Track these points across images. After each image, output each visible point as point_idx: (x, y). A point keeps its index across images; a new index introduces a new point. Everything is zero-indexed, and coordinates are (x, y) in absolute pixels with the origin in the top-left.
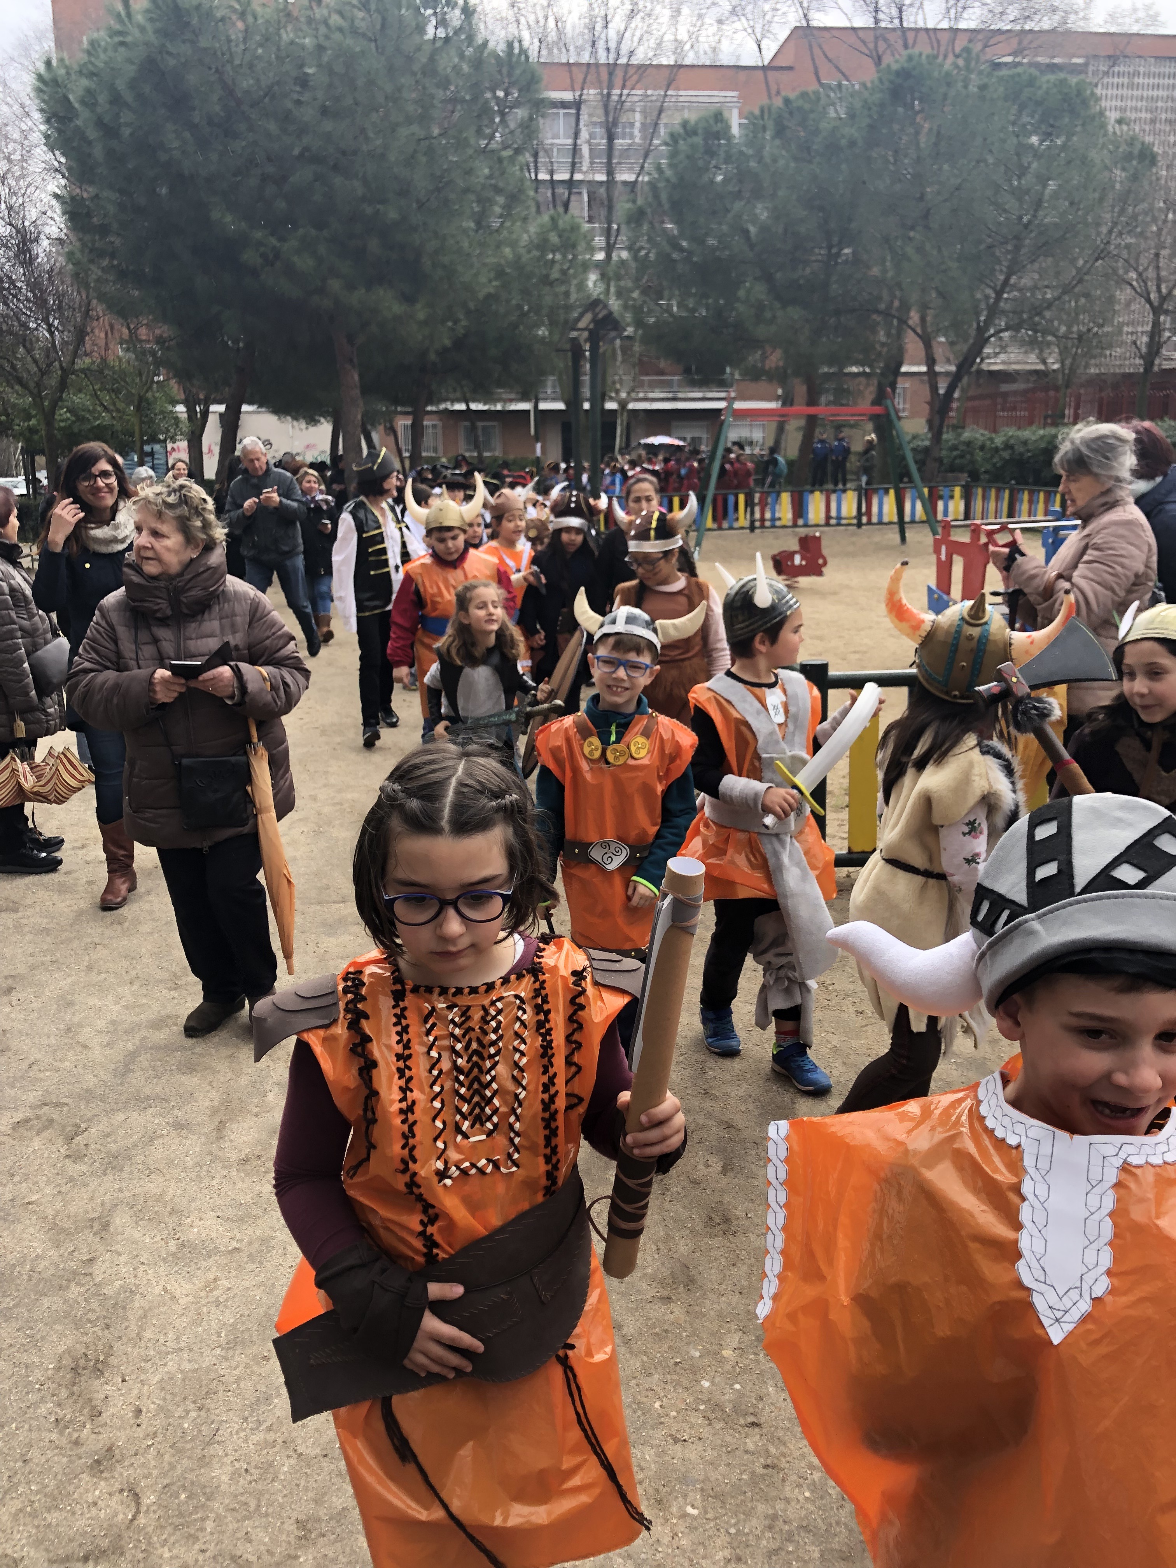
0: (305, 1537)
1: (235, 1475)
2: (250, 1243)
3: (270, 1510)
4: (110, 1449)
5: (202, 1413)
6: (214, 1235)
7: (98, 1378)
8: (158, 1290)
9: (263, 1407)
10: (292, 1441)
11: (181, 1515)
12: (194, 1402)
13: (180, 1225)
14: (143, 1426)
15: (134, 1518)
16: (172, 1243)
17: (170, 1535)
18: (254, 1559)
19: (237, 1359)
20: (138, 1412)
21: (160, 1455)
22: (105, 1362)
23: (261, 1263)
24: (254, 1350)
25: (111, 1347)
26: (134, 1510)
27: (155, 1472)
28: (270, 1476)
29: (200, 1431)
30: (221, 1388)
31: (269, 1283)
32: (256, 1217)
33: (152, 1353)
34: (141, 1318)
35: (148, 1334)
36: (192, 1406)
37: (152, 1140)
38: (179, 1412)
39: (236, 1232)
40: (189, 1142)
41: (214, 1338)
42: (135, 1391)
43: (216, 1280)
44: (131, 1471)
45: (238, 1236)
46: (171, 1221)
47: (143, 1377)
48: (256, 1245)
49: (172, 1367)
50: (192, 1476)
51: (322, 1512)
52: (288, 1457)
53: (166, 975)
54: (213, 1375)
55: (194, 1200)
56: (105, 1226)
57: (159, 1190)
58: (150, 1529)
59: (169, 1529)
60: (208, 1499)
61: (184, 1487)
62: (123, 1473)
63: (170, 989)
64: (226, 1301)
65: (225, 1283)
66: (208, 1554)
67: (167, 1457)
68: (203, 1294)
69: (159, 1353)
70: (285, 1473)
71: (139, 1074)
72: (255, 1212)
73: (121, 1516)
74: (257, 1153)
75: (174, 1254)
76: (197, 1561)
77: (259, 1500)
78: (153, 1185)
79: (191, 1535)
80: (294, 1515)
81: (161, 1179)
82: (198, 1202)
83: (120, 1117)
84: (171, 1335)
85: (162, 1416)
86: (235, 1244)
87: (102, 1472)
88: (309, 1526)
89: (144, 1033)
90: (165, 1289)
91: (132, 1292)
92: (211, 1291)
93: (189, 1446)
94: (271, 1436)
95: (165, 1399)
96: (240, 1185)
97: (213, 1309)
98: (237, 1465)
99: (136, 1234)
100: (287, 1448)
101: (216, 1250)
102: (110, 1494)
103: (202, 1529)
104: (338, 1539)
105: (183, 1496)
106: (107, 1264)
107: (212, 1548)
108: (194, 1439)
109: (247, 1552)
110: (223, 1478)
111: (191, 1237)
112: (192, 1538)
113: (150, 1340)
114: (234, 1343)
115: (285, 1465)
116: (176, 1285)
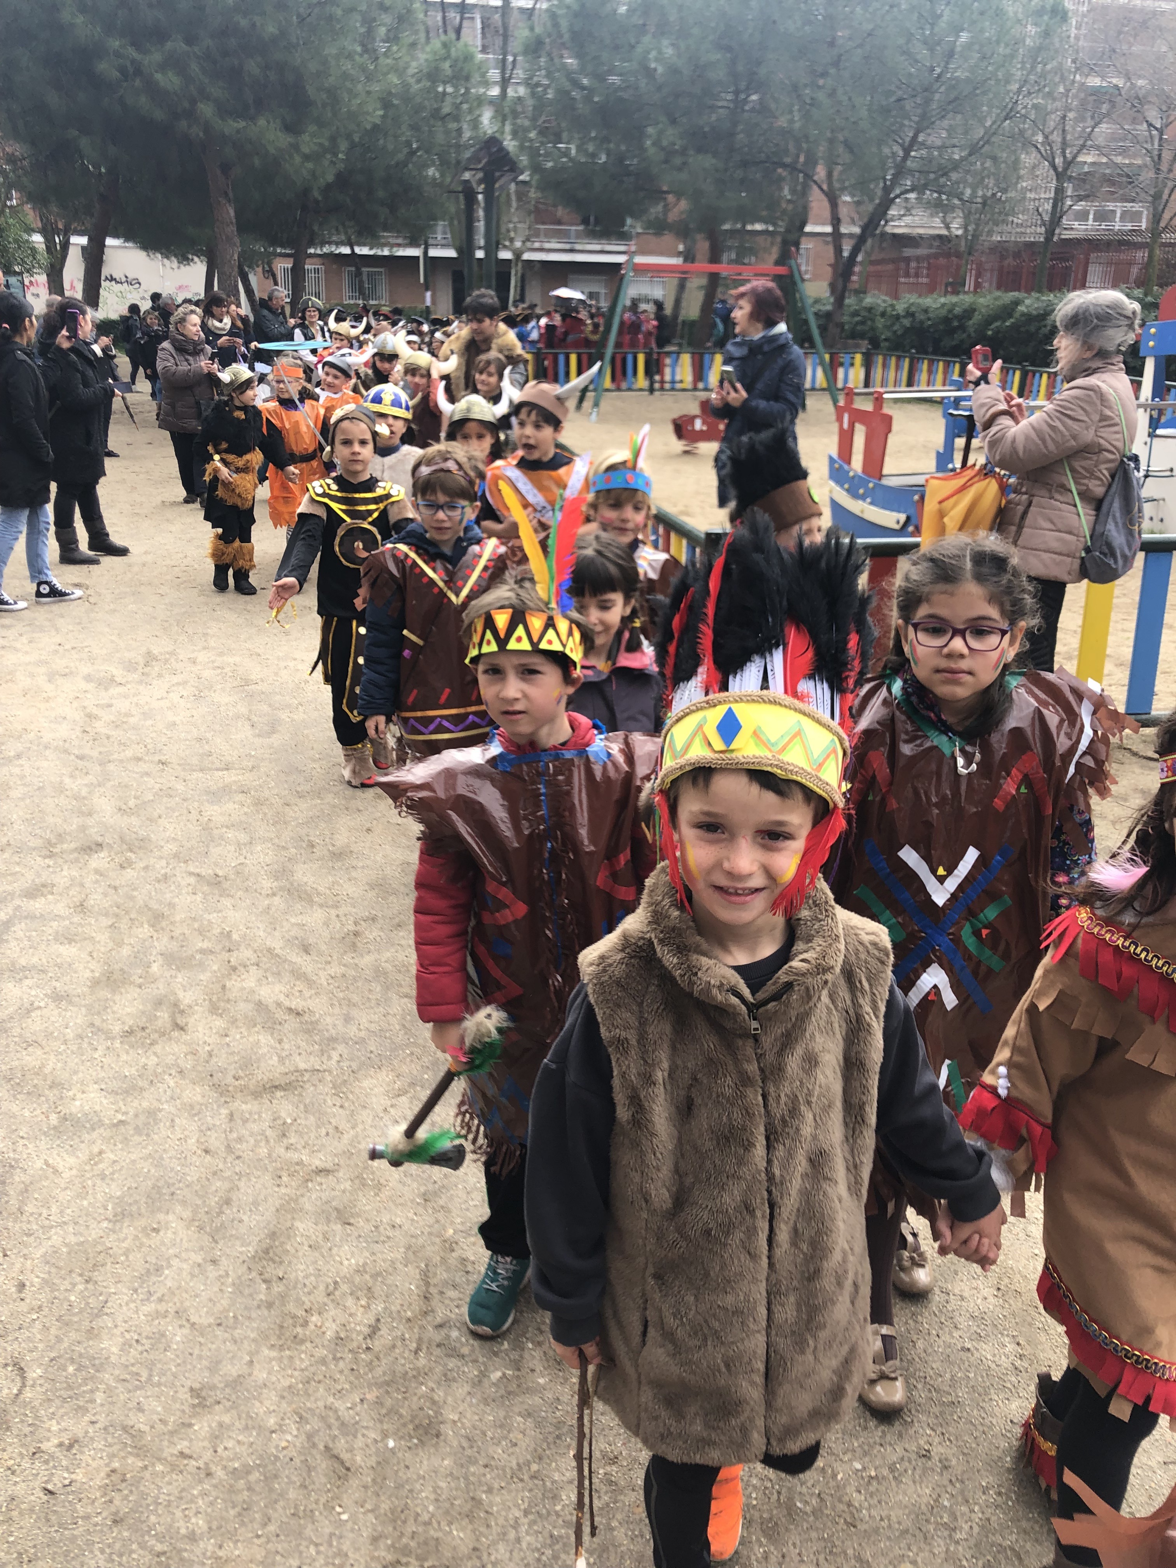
0: (199, 1404)
1: (126, 1346)
2: (136, 1116)
3: (163, 1379)
5: (90, 1286)
6: (97, 1108)
8: (39, 1164)
9: (154, 1279)
10: (185, 1311)
11: (69, 1387)
12: (81, 1275)
14: (28, 1300)
15: (20, 1392)
16: (53, 1116)
17: (58, 1408)
18: (146, 1428)
19: (125, 1231)
20: (22, 1286)
21: (46, 1328)
23: (148, 1135)
24: (143, 1222)
26: (19, 1384)
27: (41, 1346)
28: (162, 1346)
29: (88, 1304)
30: (109, 1261)
31: (157, 1156)
32: (142, 1089)
33: (35, 1227)
34: (22, 1193)
35: (29, 1208)
36: (78, 1279)
37: (29, 1011)
38: (66, 1284)
39: (121, 1104)
40: (69, 1014)
41: (101, 1211)
42: (18, 1266)
43: (101, 1153)
44: (15, 1345)
45: (124, 1109)
46: (51, 1095)
47: (25, 1251)
48: (142, 1118)
49: (56, 1240)
50: (79, 1349)
51: (216, 1380)
52: (181, 1326)
53: (39, 842)
54: (99, 1248)
55: (76, 1072)
57: (38, 1064)
58: (37, 1403)
59: (58, 1402)
60: (98, 1371)
61: (72, 1360)
62: (7, 1347)
63: (45, 857)
64: (112, 1173)
65: (112, 1156)
66: (98, 1426)
67: (53, 1331)
68: (87, 1168)
69: (43, 1227)
70: (177, 1343)
71: (13, 943)
72: (140, 1084)
73: (5, 1391)
74: (141, 1025)
75: (55, 1128)
76: (87, 1432)
77: (151, 1370)
78: (31, 1059)
79: (80, 1407)
80: (188, 1383)
81: (39, 1052)
82: (81, 1075)
84: (54, 1209)
85: (47, 1289)
86: (120, 1117)
88: (204, 1394)
89: (17, 902)
90: (47, 1163)
91: (12, 1166)
92: (96, 1164)
93: (76, 1319)
94: (162, 1307)
95: (49, 1273)
96: (124, 1057)
97: (99, 1182)
98: (127, 1336)
99: (15, 1108)
100: (180, 1318)
101: (101, 1123)
103: (93, 1401)
104: (235, 1406)
105: (71, 1369)
107: (103, 1419)
108: (81, 1311)
109: (140, 1422)
110: (114, 1350)
111: (74, 1110)
112: (81, 1410)
113: (32, 1214)
114: (122, 1215)
115: (178, 1335)
116: (59, 1159)
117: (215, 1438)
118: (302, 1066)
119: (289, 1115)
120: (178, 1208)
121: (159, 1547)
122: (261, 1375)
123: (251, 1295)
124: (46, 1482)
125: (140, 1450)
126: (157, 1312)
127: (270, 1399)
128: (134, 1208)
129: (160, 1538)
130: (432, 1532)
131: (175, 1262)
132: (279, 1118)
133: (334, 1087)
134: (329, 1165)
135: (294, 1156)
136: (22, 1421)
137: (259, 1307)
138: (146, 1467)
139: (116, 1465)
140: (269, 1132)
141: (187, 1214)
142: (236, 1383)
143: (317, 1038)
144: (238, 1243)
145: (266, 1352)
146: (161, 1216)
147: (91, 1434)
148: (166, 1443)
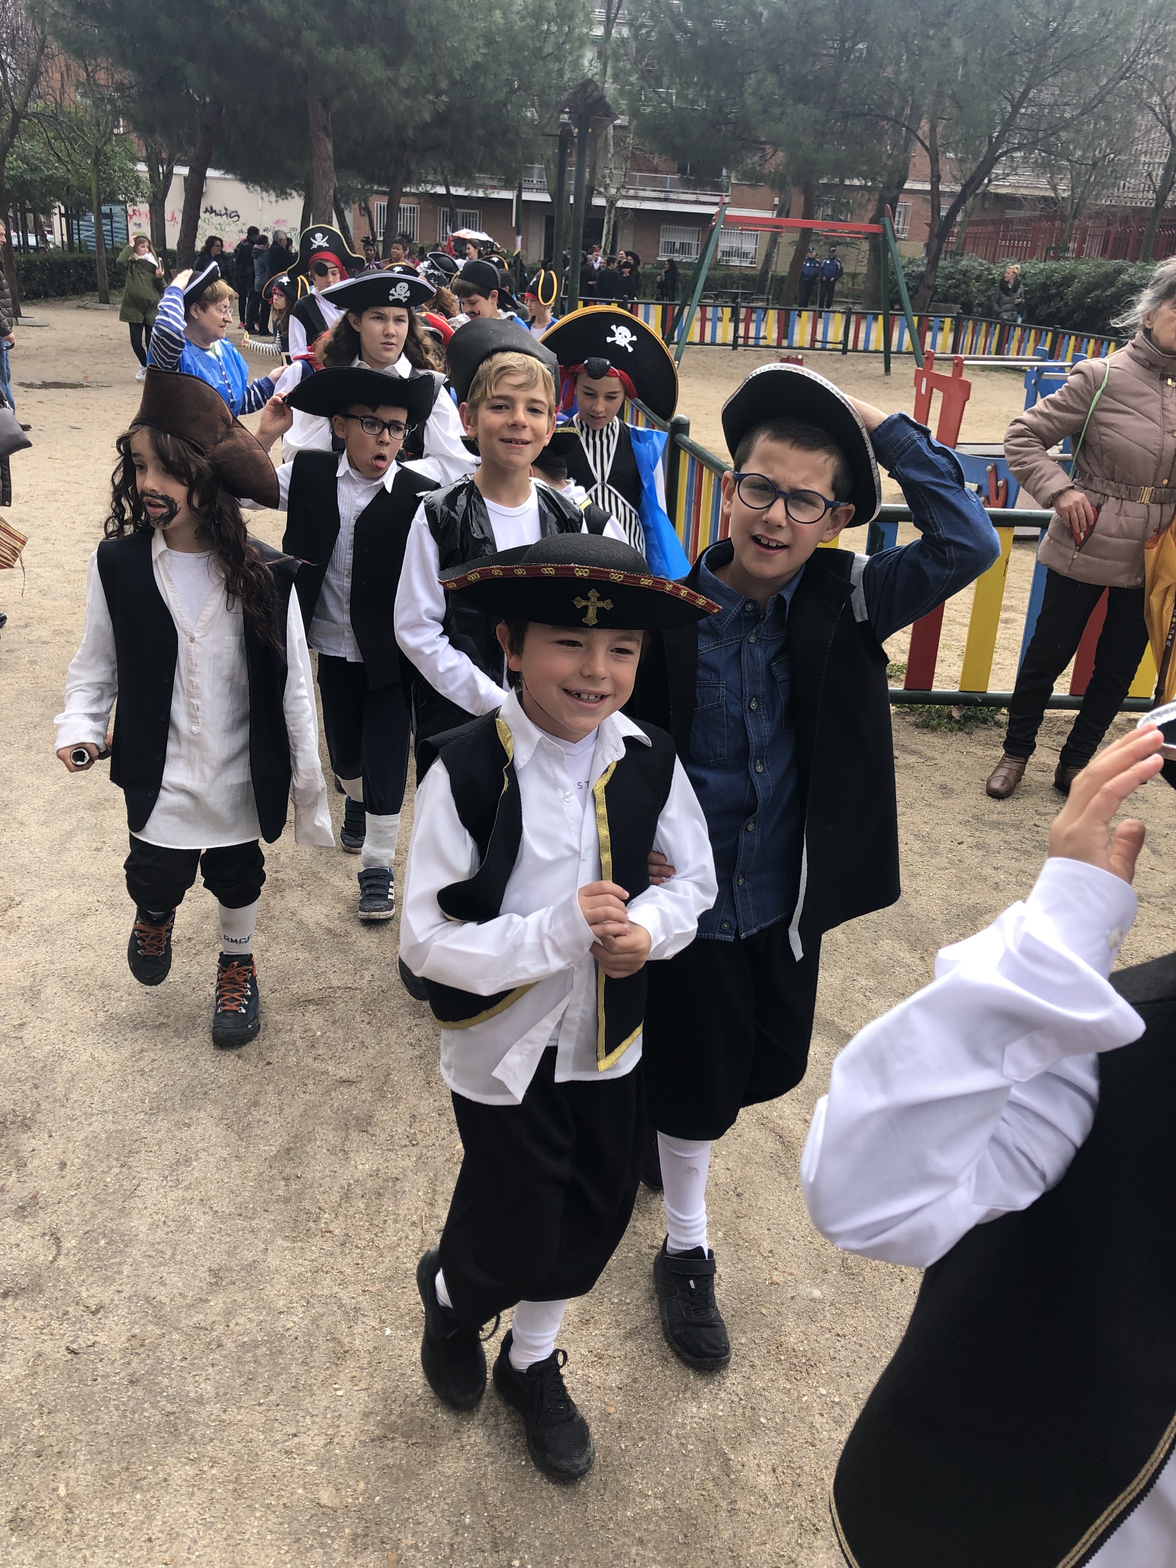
0: (216, 1283)
1: (154, 1226)
2: (177, 1020)
3: (185, 1259)
4: (34, 1197)
5: (124, 1170)
6: (142, 1010)
7: (25, 1132)
8: (85, 1056)
9: (183, 1168)
10: (209, 1199)
11: (100, 1259)
12: (117, 1160)
13: (110, 998)
14: (68, 1178)
15: (55, 1259)
16: (101, 1015)
17: (88, 1276)
18: (167, 1301)
19: (159, 1123)
20: (63, 1165)
21: (82, 1204)
22: (33, 1119)
23: (186, 1038)
24: (176, 1117)
25: (39, 1105)
26: (55, 1253)
27: (76, 1220)
28: (187, 1229)
29: (121, 1186)
30: (143, 1149)
33: (78, 1113)
34: (68, 1081)
35: (74, 1096)
36: (114, 1163)
38: (104, 1167)
40: (121, 921)
41: (139, 1103)
42: (61, 1147)
43: (142, 1051)
44: (54, 1217)
47: (68, 1134)
48: (182, 1022)
49: (97, 1126)
50: (111, 1225)
51: (234, 1263)
52: (204, 1213)
54: (135, 1137)
56: (36, 994)
58: (69, 1270)
59: (88, 1271)
60: (126, 1246)
61: (105, 1236)
62: (45, 1219)
64: (151, 1071)
66: (123, 1295)
67: (89, 1207)
68: (129, 1064)
69: (85, 1114)
70: (200, 1228)
71: (74, 853)
73: (42, 1258)
74: (188, 935)
75: (102, 1025)
76: (112, 1300)
77: (175, 1249)
79: (109, 1277)
80: (208, 1264)
81: (92, 955)
83: (55, 893)
84: (96, 1099)
85: (86, 1170)
86: (162, 1019)
87: (26, 1217)
88: (221, 1274)
89: (81, 814)
91: (60, 1057)
92: (136, 1061)
93: (110, 1198)
94: (188, 1195)
95: (89, 1155)
97: (138, 1077)
98: (156, 1217)
99: (67, 1004)
100: (204, 1205)
102: (33, 1238)
103: (120, 1272)
104: (248, 1287)
105: (102, 1242)
106: (37, 1030)
107: (128, 1291)
108: (114, 1193)
109: (162, 1295)
110: (141, 1228)
111: (120, 1010)
112: (108, 1280)
113: (76, 1101)
114: (157, 1109)
115: (201, 1221)
116: (104, 1054)
117: (229, 1313)
118: (335, 983)
119: (320, 1028)
120: (209, 1107)
121: (169, 1408)
122: (273, 1261)
123: (270, 1190)
124: (72, 1342)
125: (160, 1319)
126: (184, 1199)
127: (282, 1283)
128: (169, 1104)
129: (171, 1400)
130: (418, 1413)
131: (203, 1155)
132: (309, 1030)
133: (364, 1004)
134: (352, 1077)
135: (322, 1066)
136: (54, 1286)
137: (277, 1201)
138: (163, 1335)
139: (136, 1331)
140: (299, 1043)
141: (217, 1113)
142: (250, 1267)
143: (352, 958)
144: (262, 1141)
145: (280, 1242)
146: (193, 1113)
147: (116, 1302)
148: (183, 1315)
